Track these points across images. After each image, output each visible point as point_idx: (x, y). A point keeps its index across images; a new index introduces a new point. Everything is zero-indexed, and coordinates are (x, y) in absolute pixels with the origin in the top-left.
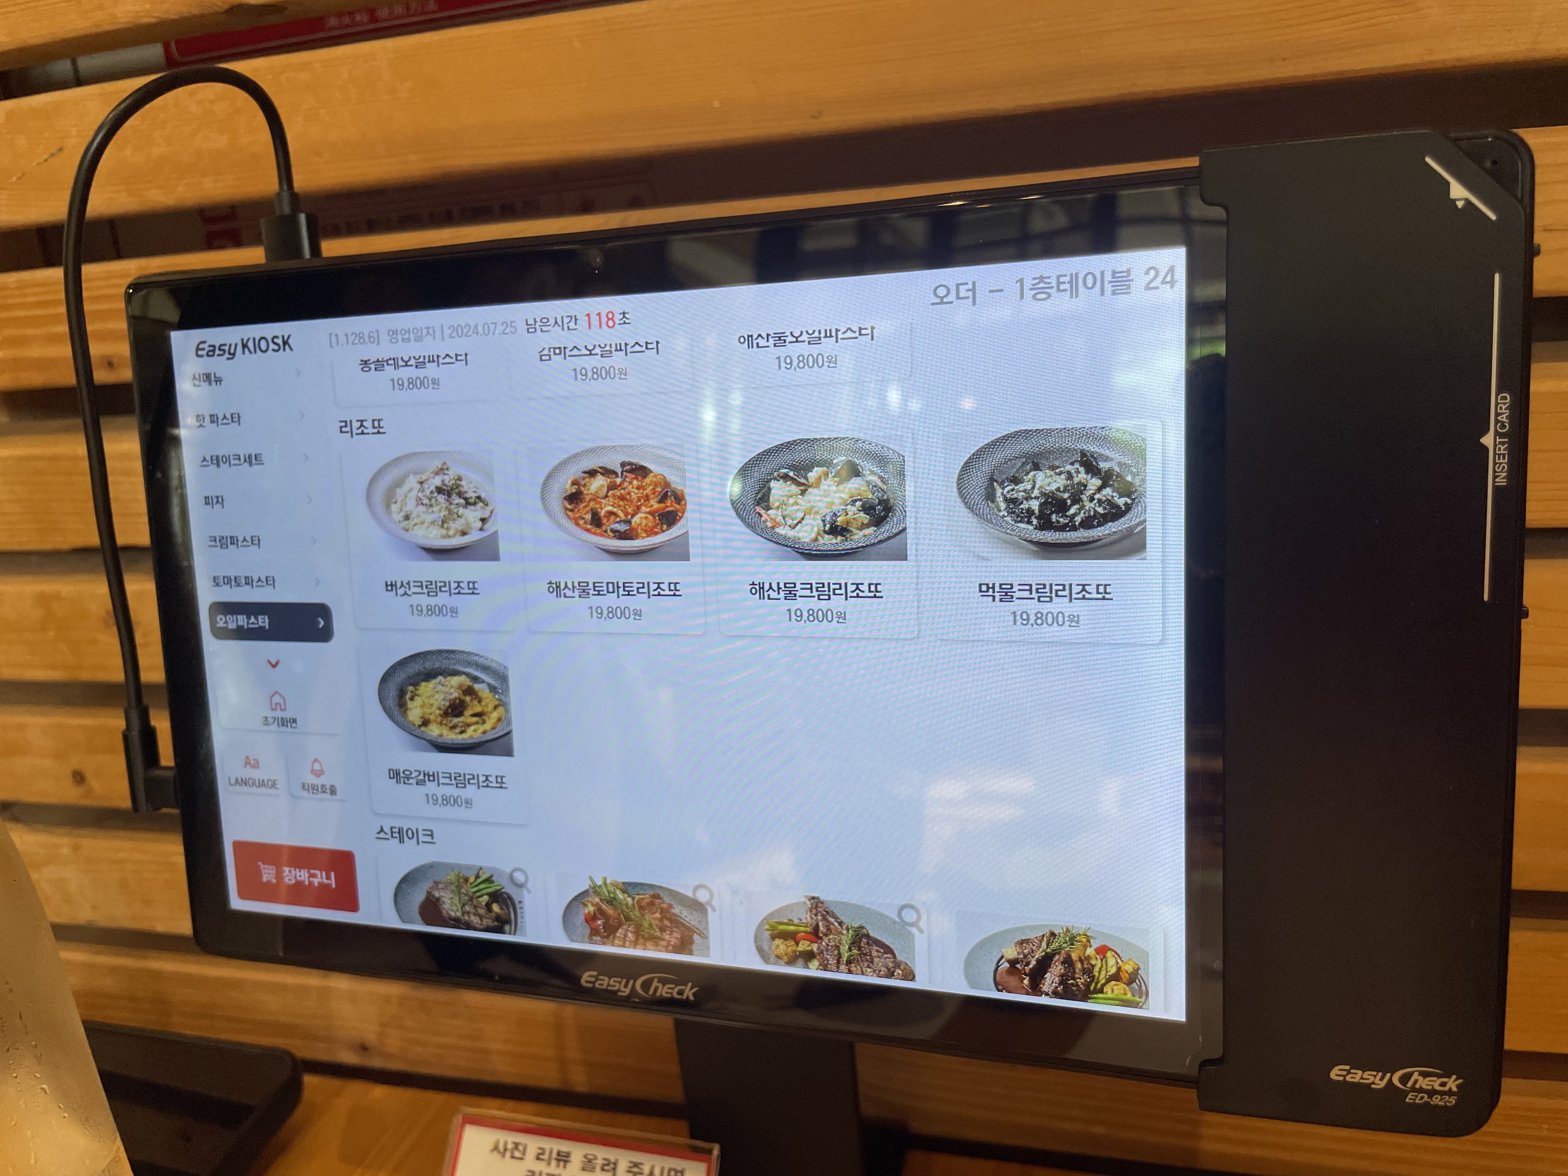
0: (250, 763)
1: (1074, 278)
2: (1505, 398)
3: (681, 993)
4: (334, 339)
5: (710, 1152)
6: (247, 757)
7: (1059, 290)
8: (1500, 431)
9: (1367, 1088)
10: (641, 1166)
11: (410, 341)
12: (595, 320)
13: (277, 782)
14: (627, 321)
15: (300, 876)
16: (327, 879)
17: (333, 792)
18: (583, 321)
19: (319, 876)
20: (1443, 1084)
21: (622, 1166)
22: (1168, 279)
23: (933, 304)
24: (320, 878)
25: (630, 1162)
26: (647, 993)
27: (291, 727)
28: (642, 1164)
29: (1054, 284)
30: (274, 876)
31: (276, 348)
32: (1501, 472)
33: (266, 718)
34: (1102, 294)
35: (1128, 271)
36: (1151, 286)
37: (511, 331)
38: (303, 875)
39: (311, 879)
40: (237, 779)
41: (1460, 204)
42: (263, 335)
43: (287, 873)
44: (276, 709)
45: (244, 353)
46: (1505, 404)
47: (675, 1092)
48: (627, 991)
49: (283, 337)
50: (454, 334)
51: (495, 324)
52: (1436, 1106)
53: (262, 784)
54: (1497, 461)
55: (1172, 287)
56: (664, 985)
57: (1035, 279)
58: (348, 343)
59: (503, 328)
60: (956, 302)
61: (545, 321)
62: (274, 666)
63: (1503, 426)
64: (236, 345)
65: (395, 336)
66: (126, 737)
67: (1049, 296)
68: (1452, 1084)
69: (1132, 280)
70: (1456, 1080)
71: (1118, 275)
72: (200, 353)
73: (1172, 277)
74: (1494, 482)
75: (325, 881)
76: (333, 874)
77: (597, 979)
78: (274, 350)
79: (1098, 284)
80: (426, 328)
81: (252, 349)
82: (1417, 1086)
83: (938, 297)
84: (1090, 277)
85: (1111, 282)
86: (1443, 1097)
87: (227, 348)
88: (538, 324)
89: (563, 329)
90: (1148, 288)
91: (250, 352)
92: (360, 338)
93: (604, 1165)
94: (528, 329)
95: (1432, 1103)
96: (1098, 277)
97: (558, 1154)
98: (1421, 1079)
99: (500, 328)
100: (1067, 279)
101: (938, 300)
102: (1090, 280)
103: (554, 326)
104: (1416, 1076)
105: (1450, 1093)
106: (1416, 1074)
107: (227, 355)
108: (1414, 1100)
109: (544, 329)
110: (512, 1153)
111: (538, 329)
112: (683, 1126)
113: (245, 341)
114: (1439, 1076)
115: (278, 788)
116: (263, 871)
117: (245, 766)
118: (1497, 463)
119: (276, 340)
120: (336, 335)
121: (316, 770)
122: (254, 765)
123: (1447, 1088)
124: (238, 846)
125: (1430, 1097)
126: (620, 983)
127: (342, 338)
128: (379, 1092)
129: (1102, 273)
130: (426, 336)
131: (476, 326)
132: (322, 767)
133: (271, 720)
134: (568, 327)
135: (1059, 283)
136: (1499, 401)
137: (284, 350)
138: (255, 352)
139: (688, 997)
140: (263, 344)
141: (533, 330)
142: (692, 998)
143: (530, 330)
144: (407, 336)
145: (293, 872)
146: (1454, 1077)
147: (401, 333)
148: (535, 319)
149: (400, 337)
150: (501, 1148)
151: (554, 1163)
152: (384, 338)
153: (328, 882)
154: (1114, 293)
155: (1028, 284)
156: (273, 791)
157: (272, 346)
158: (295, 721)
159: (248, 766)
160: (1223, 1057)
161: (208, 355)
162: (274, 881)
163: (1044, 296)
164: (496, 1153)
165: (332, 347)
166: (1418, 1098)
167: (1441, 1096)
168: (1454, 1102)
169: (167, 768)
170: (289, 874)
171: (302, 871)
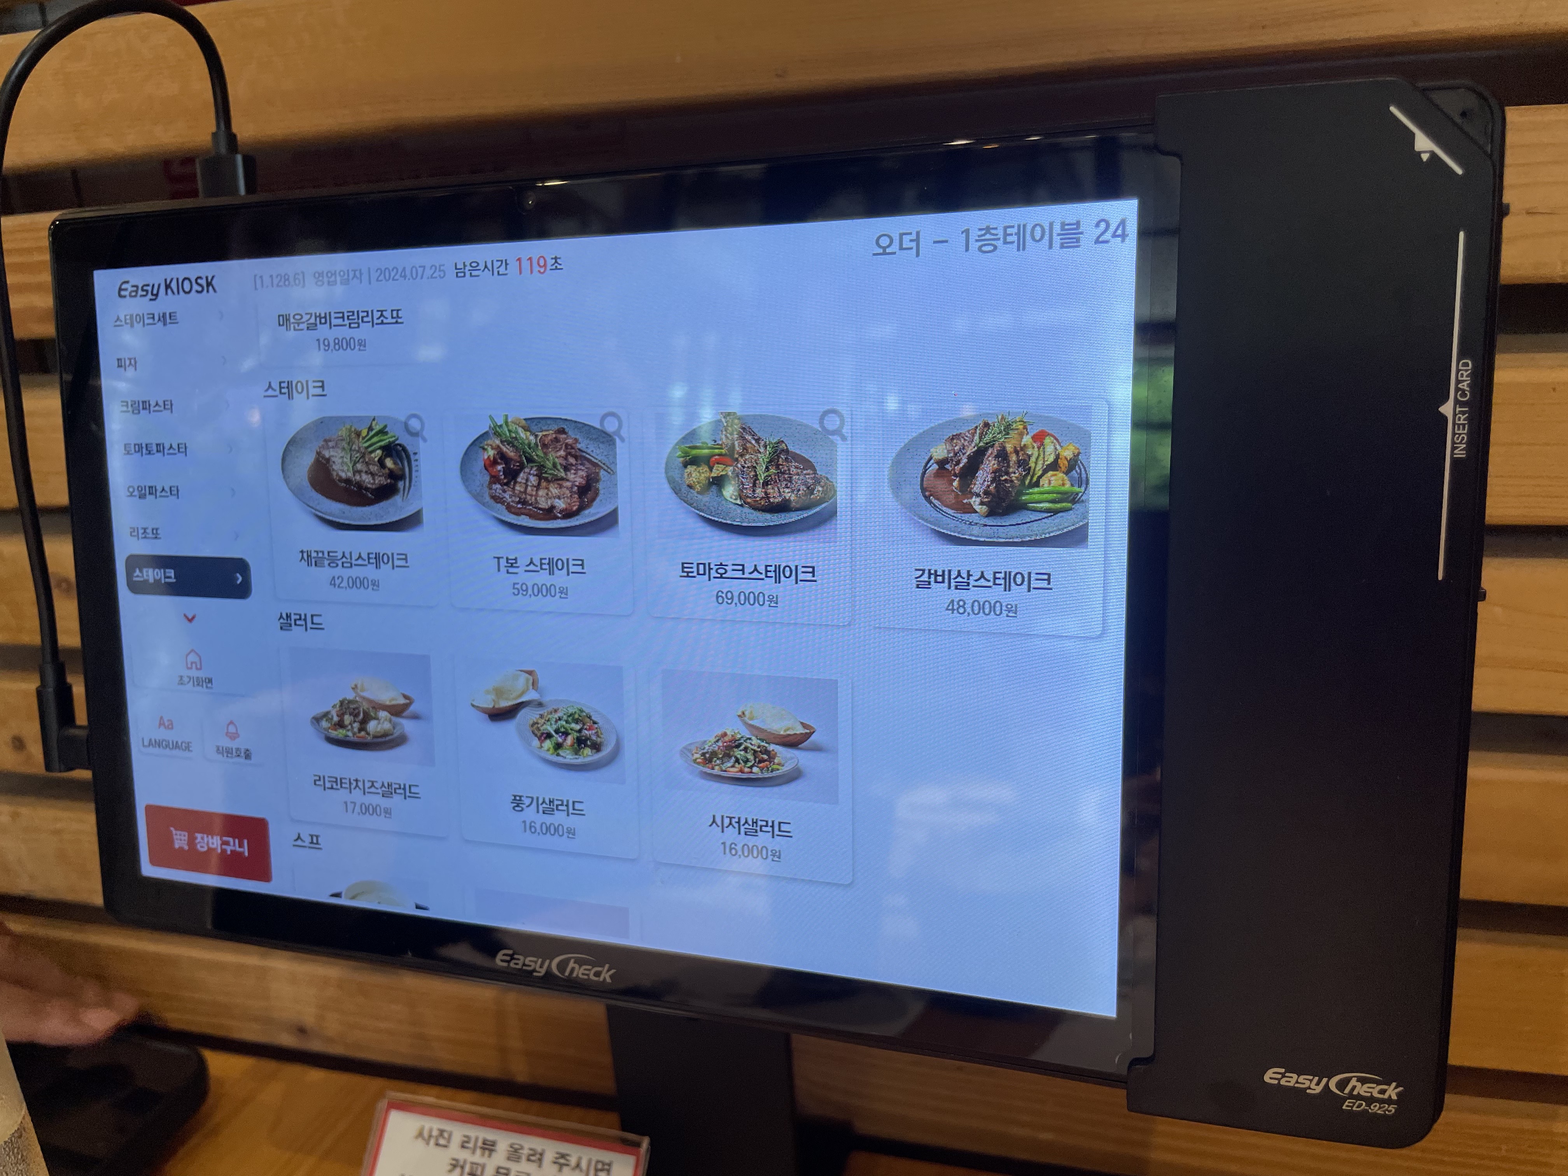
0: (164, 724)
1: (1022, 229)
2: (1466, 365)
3: (598, 974)
4: (259, 282)
5: (638, 1145)
6: (161, 718)
7: (1005, 242)
8: (1461, 400)
9: (1301, 1093)
10: (568, 1158)
11: (336, 283)
12: (526, 264)
13: (190, 744)
14: (559, 267)
15: (213, 844)
16: (240, 847)
17: (248, 756)
18: (513, 266)
19: (232, 843)
20: (1383, 1092)
21: (549, 1156)
22: (1119, 232)
23: (874, 254)
24: (233, 845)
25: (557, 1153)
27: (207, 687)
28: (568, 1155)
29: (1001, 235)
30: (186, 842)
31: (200, 289)
32: (1461, 443)
33: (181, 677)
34: (1051, 247)
35: (1078, 224)
36: (1101, 239)
37: (440, 276)
38: (215, 842)
39: (224, 847)
40: (150, 740)
41: (1425, 157)
42: (186, 276)
43: (199, 839)
44: (191, 668)
45: (167, 293)
46: (1466, 371)
47: (606, 1084)
49: (207, 278)
50: (382, 277)
51: (424, 267)
52: (1376, 1113)
53: (176, 746)
54: (1456, 432)
55: (1123, 241)
56: (580, 966)
57: (980, 230)
58: (273, 285)
59: (432, 271)
60: (900, 253)
61: (475, 266)
62: (190, 621)
63: (1464, 394)
65: (321, 278)
66: (40, 693)
67: (995, 248)
68: (1392, 1091)
69: (1081, 233)
70: (1396, 1088)
71: (1067, 227)
72: (123, 293)
73: (1124, 230)
74: (1452, 453)
75: (238, 849)
76: (245, 842)
77: (512, 959)
78: (197, 292)
79: (1047, 237)
80: (353, 270)
81: (175, 290)
82: (1355, 1093)
83: (880, 246)
84: (1038, 229)
85: (1059, 235)
86: (1382, 1105)
87: (149, 288)
88: (468, 268)
89: (493, 275)
90: (1097, 241)
92: (286, 280)
93: (530, 1155)
94: (457, 273)
95: (1370, 1111)
97: (484, 1144)
98: (1359, 1084)
99: (428, 272)
100: (1015, 230)
101: (881, 251)
102: (1038, 233)
103: (483, 271)
104: (1353, 1082)
106: (1354, 1079)
107: (150, 296)
109: (474, 273)
110: (437, 1140)
111: (468, 274)
112: (613, 1118)
114: (1378, 1083)
115: (191, 751)
116: (175, 837)
117: (159, 728)
118: (1456, 434)
120: (261, 277)
121: (230, 733)
122: (168, 726)
124: (151, 810)
125: (1369, 1105)
127: (267, 280)
128: (316, 1075)
129: (1051, 225)
130: (353, 279)
131: (404, 269)
132: (237, 730)
133: (186, 679)
134: (498, 272)
135: (1006, 235)
136: (1460, 368)
137: (208, 291)
138: (178, 293)
141: (462, 274)
143: (459, 275)
145: (206, 839)
147: (327, 275)
148: (464, 263)
149: (326, 280)
150: (426, 1134)
151: (479, 1151)
152: (310, 280)
153: (241, 850)
154: (1062, 246)
155: (973, 236)
156: (186, 754)
157: (196, 287)
159: (162, 728)
160: (1154, 1055)
162: (186, 848)
163: (990, 248)
164: (420, 1140)
165: (256, 289)
169: (80, 727)
170: (201, 841)
171: (215, 838)
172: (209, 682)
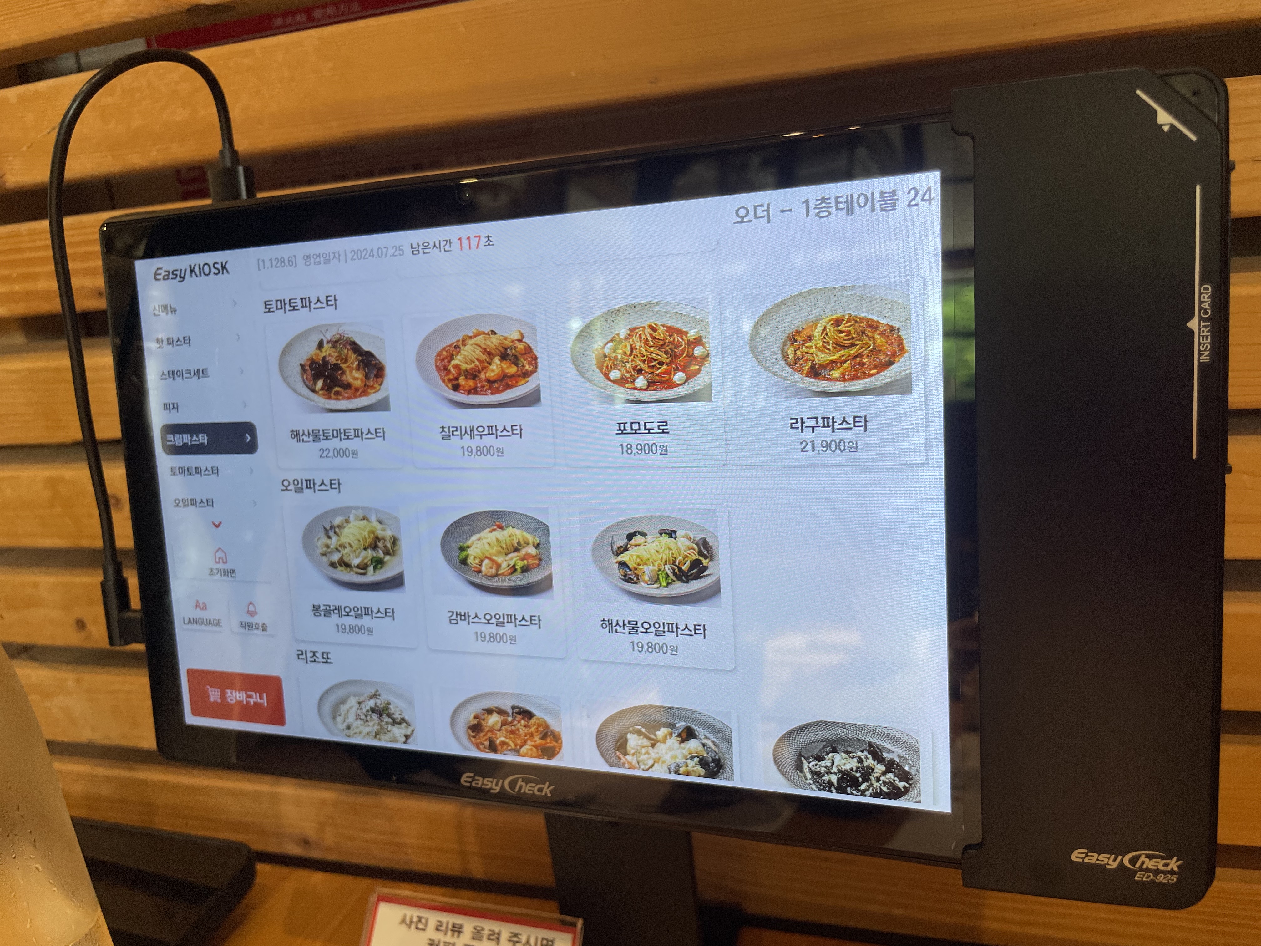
0: (199, 606)
1: (849, 198)
2: (1207, 289)
3: (540, 790)
4: (261, 263)
5: (575, 925)
6: (197, 601)
7: (837, 209)
8: (1204, 316)
9: (1101, 868)
10: (520, 937)
11: (320, 264)
12: (465, 242)
13: (220, 621)
14: (491, 243)
15: (240, 697)
16: (261, 699)
17: (264, 628)
18: (456, 244)
19: (254, 697)
21: (505, 936)
22: (927, 197)
23: (735, 223)
24: (255, 698)
25: (511, 933)
26: (513, 790)
27: (231, 576)
28: (520, 934)
29: (833, 204)
30: (219, 697)
31: (217, 271)
32: (1205, 350)
33: (212, 570)
34: (873, 210)
35: (894, 192)
36: (912, 203)
38: (242, 696)
39: (248, 699)
40: (190, 619)
41: (1166, 128)
42: (206, 262)
43: (229, 694)
44: (219, 562)
45: (191, 276)
46: (1207, 294)
47: (547, 878)
48: (498, 789)
49: (222, 263)
50: (355, 257)
51: (387, 248)
52: (1161, 883)
53: (209, 623)
54: (1201, 342)
55: (930, 203)
56: (527, 784)
57: (817, 200)
58: (272, 266)
59: (393, 251)
60: (754, 221)
61: (426, 245)
62: (217, 526)
63: (1206, 312)
64: (185, 270)
65: (308, 260)
66: (103, 586)
67: (830, 214)
68: (1174, 864)
69: (897, 199)
70: (1177, 861)
71: (884, 195)
72: (158, 277)
73: (930, 195)
74: (1199, 359)
75: (259, 701)
76: (265, 695)
78: (215, 274)
79: (869, 203)
80: (332, 253)
81: (198, 273)
82: (1144, 867)
83: (739, 216)
84: (862, 197)
85: (879, 201)
87: (178, 273)
88: (421, 247)
89: (440, 251)
90: (909, 205)
91: (197, 276)
92: (281, 262)
93: (490, 935)
94: (413, 251)
95: (1157, 881)
96: (869, 196)
97: (454, 926)
99: (391, 251)
100: (844, 199)
101: (740, 220)
102: (862, 201)
103: (433, 249)
104: (1143, 858)
105: (1172, 872)
108: (1142, 878)
109: (426, 251)
110: (417, 924)
111: (421, 251)
112: (554, 905)
113: (192, 267)
114: (1162, 858)
115: (221, 626)
116: (211, 693)
117: (196, 608)
118: (1201, 344)
119: (216, 266)
120: (263, 261)
121: (251, 612)
122: (203, 608)
123: (1169, 868)
124: (190, 672)
126: (492, 782)
127: (268, 264)
128: (318, 878)
129: (873, 194)
130: (333, 259)
131: (372, 250)
132: (255, 609)
133: (215, 571)
134: (444, 249)
135: (837, 203)
136: (1202, 291)
139: (546, 794)
140: (207, 269)
141: (417, 252)
142: (549, 794)
143: (415, 252)
144: (318, 260)
145: (234, 694)
146: (1175, 859)
147: (313, 257)
148: (418, 243)
149: (312, 261)
150: (408, 921)
151: (449, 933)
152: (300, 262)
153: (262, 701)
154: (882, 210)
155: (812, 205)
156: (217, 629)
158: (234, 571)
159: (198, 609)
160: (982, 841)
161: (164, 279)
162: (219, 701)
163: (826, 214)
164: (403, 925)
165: (259, 270)
166: (1145, 877)
167: (1165, 875)
168: (1175, 880)
169: (136, 611)
170: (231, 695)
171: (241, 693)
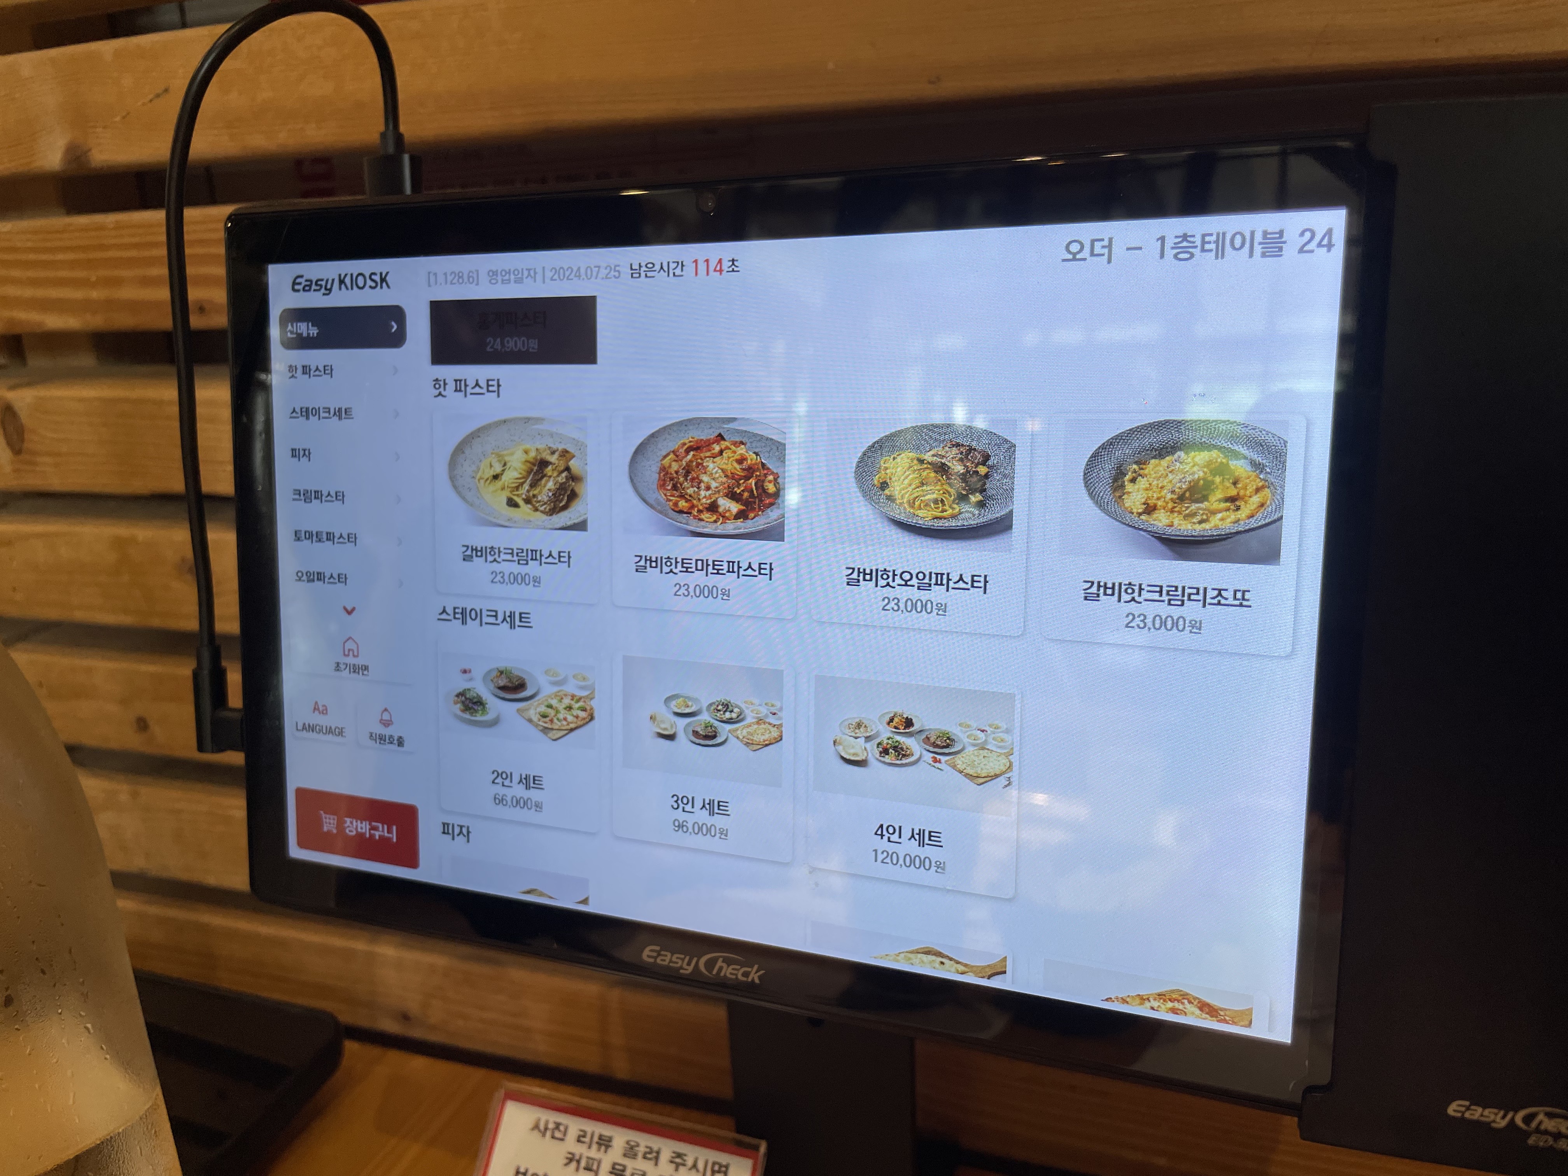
0: (318, 709)
1: (1221, 237)
3: (746, 974)
4: (432, 278)
5: (756, 1148)
6: (316, 703)
7: (1203, 250)
10: (685, 1158)
11: (510, 283)
12: (702, 267)
13: (343, 730)
14: (736, 269)
15: (361, 828)
16: (389, 832)
17: (400, 743)
18: (690, 268)
19: (381, 829)
21: (665, 1156)
23: (1064, 260)
25: (674, 1152)
26: (711, 973)
27: (363, 674)
28: (685, 1155)
29: (1198, 243)
30: (335, 826)
31: (373, 284)
33: (338, 664)
34: (1251, 255)
35: (1281, 233)
36: (1305, 249)
37: (615, 276)
38: (363, 827)
39: (372, 832)
40: (304, 724)
43: (348, 823)
44: (348, 655)
45: (340, 289)
47: (724, 1088)
48: (690, 969)
49: (381, 274)
50: (556, 277)
51: (599, 267)
53: (330, 731)
55: (1329, 250)
56: (728, 966)
57: (1176, 237)
58: (446, 283)
59: (607, 271)
60: (1090, 259)
61: (650, 266)
62: (349, 613)
64: (333, 280)
65: (494, 277)
66: (196, 675)
67: (1192, 255)
69: (1285, 242)
71: (1269, 236)
72: (297, 287)
73: (1330, 241)
75: (386, 834)
76: (394, 828)
77: (659, 955)
78: (371, 287)
79: (1247, 245)
80: (527, 269)
81: (349, 285)
83: (1069, 252)
84: (1238, 237)
85: (1260, 243)
87: (323, 283)
88: (644, 269)
89: (668, 275)
90: (1301, 251)
91: (347, 288)
92: (459, 277)
93: (645, 1153)
94: (632, 274)
96: (1248, 236)
97: (600, 1138)
99: (604, 272)
100: (1214, 238)
101: (1071, 257)
102: (1238, 241)
103: (659, 272)
109: (649, 274)
110: (553, 1133)
111: (643, 274)
112: (730, 1121)
115: (345, 737)
116: (324, 820)
117: (314, 712)
120: (435, 274)
121: (384, 720)
122: (323, 711)
124: (301, 793)
127: (441, 278)
128: (418, 1063)
129: (1253, 233)
130: (527, 277)
131: (579, 269)
132: (391, 718)
133: (342, 666)
134: (674, 273)
135: (1204, 242)
141: (638, 275)
143: (635, 275)
144: (507, 277)
145: (355, 823)
147: (502, 273)
148: (640, 264)
149: (499, 278)
150: (542, 1127)
151: (595, 1146)
152: (484, 278)
153: (390, 835)
154: (1264, 255)
155: (1169, 244)
156: (339, 739)
158: (366, 668)
159: (317, 712)
160: (1331, 1083)
162: (335, 831)
163: (1187, 256)
164: (536, 1132)
165: (429, 286)
169: (234, 710)
170: (351, 825)
171: (364, 823)
172: (365, 670)
